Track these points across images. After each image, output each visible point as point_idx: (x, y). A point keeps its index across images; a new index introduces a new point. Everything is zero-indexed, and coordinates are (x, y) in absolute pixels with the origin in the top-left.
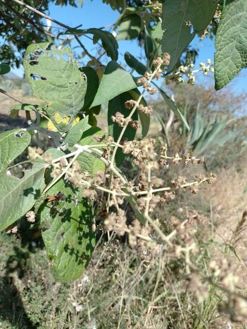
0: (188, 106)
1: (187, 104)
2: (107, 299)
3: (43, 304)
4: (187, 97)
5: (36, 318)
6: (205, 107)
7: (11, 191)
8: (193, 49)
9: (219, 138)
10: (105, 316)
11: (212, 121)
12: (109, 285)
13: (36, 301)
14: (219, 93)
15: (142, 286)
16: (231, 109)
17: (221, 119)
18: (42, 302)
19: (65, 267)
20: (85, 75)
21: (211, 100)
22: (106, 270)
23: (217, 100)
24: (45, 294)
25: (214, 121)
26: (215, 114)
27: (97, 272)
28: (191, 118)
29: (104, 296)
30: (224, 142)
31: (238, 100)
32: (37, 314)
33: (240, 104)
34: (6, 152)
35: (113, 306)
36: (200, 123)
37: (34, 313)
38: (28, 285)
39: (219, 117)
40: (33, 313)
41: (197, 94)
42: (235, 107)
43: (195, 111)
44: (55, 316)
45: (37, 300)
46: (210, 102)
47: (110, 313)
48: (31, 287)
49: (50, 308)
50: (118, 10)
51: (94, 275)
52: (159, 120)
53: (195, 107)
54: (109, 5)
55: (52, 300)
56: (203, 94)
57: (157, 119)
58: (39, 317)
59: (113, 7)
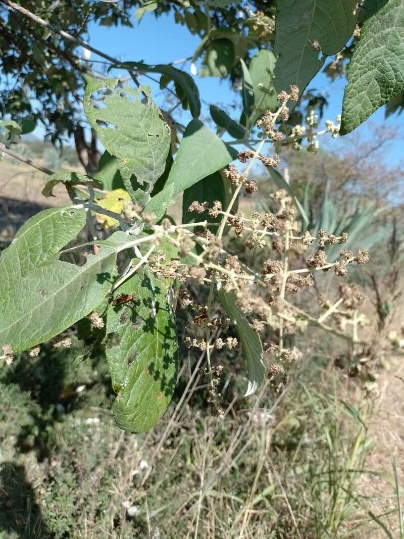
0: (311, 186)
1: (309, 183)
2: (178, 496)
3: (75, 503)
4: (310, 172)
5: (64, 524)
6: (339, 188)
7: (66, 284)
8: (319, 94)
9: (362, 239)
10: (175, 523)
11: (352, 211)
12: (181, 475)
13: (64, 497)
14: (362, 165)
15: (235, 477)
16: (382, 192)
17: (365, 208)
18: (74, 500)
19: (136, 406)
20: (167, 125)
21: (349, 177)
22: (175, 451)
23: (358, 175)
24: (79, 486)
25: (354, 210)
26: (356, 200)
27: (162, 453)
28: (316, 206)
29: (172, 492)
30: (371, 245)
31: (393, 177)
32: (66, 518)
33: (395, 183)
34: (51, 236)
35: (188, 508)
36: (330, 214)
37: (61, 517)
38: (51, 472)
39: (361, 204)
40: (59, 517)
41: (326, 166)
42: (387, 188)
43: (322, 194)
44: (95, 521)
45: (66, 497)
46: (347, 181)
47: (182, 518)
48: (56, 474)
49: (86, 509)
50: (199, 33)
51: (156, 457)
52: (264, 209)
53: (322, 188)
54: (185, 26)
55: (91, 495)
56: (336, 167)
57: (260, 207)
58: (69, 524)
59: (192, 30)
